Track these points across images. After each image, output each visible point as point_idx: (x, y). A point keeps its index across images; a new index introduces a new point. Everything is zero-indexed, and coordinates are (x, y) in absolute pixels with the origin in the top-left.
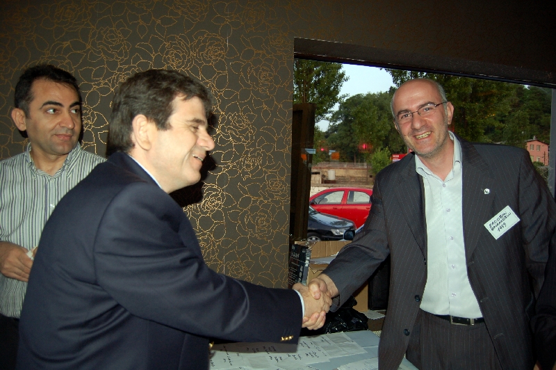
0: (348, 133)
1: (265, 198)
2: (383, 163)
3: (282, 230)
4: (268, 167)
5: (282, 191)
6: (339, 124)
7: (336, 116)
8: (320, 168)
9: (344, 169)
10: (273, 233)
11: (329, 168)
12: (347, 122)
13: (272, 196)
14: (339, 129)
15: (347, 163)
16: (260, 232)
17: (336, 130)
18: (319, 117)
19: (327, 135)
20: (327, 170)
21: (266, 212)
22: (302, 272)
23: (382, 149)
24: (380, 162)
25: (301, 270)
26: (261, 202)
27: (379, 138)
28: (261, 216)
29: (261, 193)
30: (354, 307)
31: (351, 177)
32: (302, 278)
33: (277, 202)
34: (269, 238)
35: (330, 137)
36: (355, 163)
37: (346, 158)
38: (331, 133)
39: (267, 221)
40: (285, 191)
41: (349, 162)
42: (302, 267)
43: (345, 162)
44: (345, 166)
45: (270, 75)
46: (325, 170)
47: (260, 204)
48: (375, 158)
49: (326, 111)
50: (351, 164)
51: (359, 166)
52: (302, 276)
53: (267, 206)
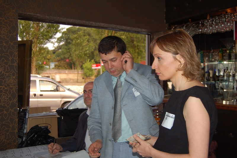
0: (68, 51)
1: (6, 87)
2: (91, 70)
3: (14, 101)
4: (7, 72)
5: (14, 83)
6: (62, 45)
7: (59, 40)
8: (50, 73)
9: (66, 74)
10: (10, 103)
11: (56, 73)
12: (67, 43)
13: (9, 86)
14: (62, 48)
15: (67, 70)
16: (3, 103)
17: (60, 49)
18: (47, 41)
19: (54, 52)
20: (54, 75)
21: (6, 93)
22: (25, 121)
23: (90, 61)
24: (89, 69)
25: (25, 120)
26: (4, 88)
27: (85, 55)
28: (4, 95)
29: (3, 84)
30: (49, 134)
31: (71, 79)
32: (25, 124)
33: (12, 88)
34: (8, 105)
35: (57, 53)
36: (73, 70)
37: (67, 66)
38: (57, 50)
39: (7, 97)
40: (16, 83)
41: (69, 69)
42: (25, 119)
43: (66, 69)
44: (67, 72)
45: (7, 30)
46: (53, 75)
47: (3, 89)
48: (86, 67)
49: (51, 37)
50: (71, 71)
51: (76, 71)
52: (25, 122)
53: (7, 90)
